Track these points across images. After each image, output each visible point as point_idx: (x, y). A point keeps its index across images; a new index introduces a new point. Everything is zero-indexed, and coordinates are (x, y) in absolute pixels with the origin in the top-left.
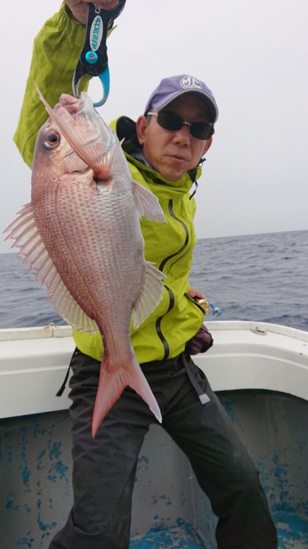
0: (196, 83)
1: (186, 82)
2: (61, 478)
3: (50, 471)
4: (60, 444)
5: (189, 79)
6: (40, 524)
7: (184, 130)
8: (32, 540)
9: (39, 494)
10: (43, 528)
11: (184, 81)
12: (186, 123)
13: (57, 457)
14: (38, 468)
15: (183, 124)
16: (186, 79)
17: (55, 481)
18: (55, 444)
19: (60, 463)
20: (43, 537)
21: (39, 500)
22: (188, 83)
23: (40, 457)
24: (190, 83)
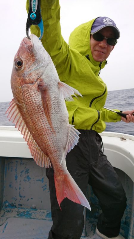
0: (110, 21)
1: (106, 20)
2: (28, 181)
3: (25, 178)
4: (29, 169)
5: (107, 19)
6: (20, 195)
7: (104, 41)
8: (17, 199)
9: (20, 185)
10: (21, 197)
11: (105, 20)
12: (105, 38)
13: (27, 173)
14: (21, 176)
15: (104, 39)
16: (106, 19)
17: (26, 182)
18: (27, 169)
19: (28, 176)
20: (20, 199)
21: (20, 187)
22: (106, 21)
23: (22, 172)
24: (107, 21)
